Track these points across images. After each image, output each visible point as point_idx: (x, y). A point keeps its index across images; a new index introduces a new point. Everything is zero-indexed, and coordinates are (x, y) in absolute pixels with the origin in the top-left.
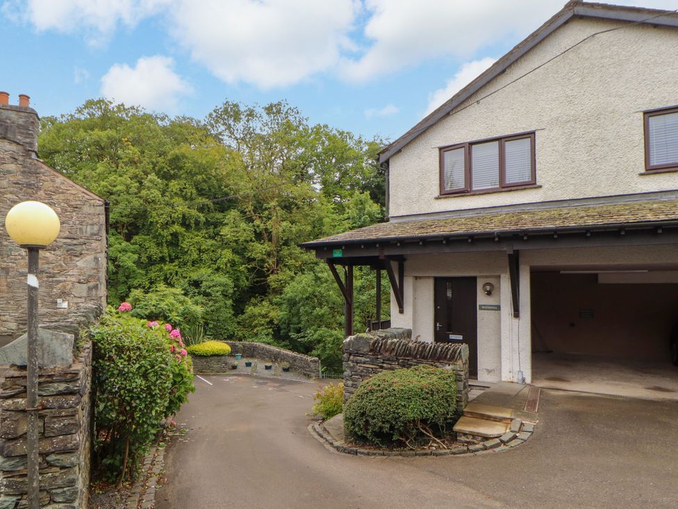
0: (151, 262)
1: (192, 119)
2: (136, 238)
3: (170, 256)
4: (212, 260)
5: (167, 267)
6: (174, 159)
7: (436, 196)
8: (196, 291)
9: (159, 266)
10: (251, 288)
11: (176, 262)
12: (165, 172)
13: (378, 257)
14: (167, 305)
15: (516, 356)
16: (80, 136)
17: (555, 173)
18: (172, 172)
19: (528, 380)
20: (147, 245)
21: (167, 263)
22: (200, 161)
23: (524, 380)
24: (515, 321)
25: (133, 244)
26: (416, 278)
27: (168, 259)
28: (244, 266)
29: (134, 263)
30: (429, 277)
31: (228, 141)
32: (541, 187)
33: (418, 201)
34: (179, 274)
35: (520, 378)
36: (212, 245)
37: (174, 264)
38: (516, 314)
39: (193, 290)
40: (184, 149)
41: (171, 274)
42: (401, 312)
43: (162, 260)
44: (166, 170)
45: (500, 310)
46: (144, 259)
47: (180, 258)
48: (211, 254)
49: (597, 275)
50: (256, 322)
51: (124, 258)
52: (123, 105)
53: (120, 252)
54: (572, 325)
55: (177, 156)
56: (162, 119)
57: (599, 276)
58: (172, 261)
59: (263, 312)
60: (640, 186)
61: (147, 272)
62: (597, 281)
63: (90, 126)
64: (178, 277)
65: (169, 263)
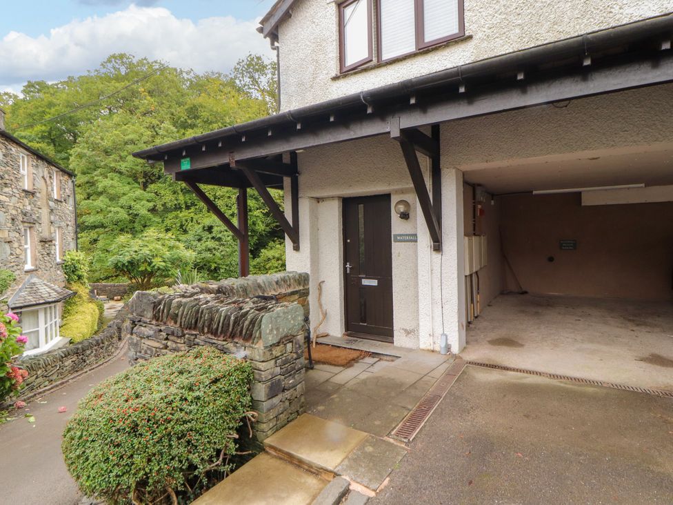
0: (166, 209)
1: (220, 75)
2: (152, 187)
3: (186, 203)
4: (227, 206)
5: (184, 214)
6: (192, 108)
7: (334, 75)
8: (210, 236)
9: (175, 213)
10: (269, 232)
11: (193, 209)
12: (182, 122)
13: (228, 165)
14: (151, 250)
15: (438, 311)
16: (98, 88)
17: (491, 11)
18: (189, 121)
19: (455, 349)
20: (163, 192)
21: (183, 210)
22: (215, 109)
23: (448, 348)
24: (437, 256)
25: (148, 192)
26: (318, 200)
27: (184, 206)
28: (258, 211)
29: (149, 211)
30: (333, 198)
31: (255, 94)
32: (470, 37)
33: (312, 87)
34: (194, 220)
35: (443, 345)
36: (227, 192)
37: (190, 211)
38: (437, 245)
39: (206, 235)
40: (201, 99)
41: (187, 221)
42: (297, 248)
43: (178, 208)
44: (182, 119)
45: (416, 241)
46: (160, 207)
47: (196, 205)
48: (226, 199)
49: (580, 193)
50: (270, 264)
51: (138, 206)
52: (145, 59)
53: (135, 201)
54: (551, 259)
55: (195, 106)
56: (188, 73)
57: (583, 196)
58: (188, 207)
59: (277, 255)
60: (627, 11)
61: (163, 221)
62: (581, 203)
63: (109, 79)
64: (193, 223)
65: (186, 209)
